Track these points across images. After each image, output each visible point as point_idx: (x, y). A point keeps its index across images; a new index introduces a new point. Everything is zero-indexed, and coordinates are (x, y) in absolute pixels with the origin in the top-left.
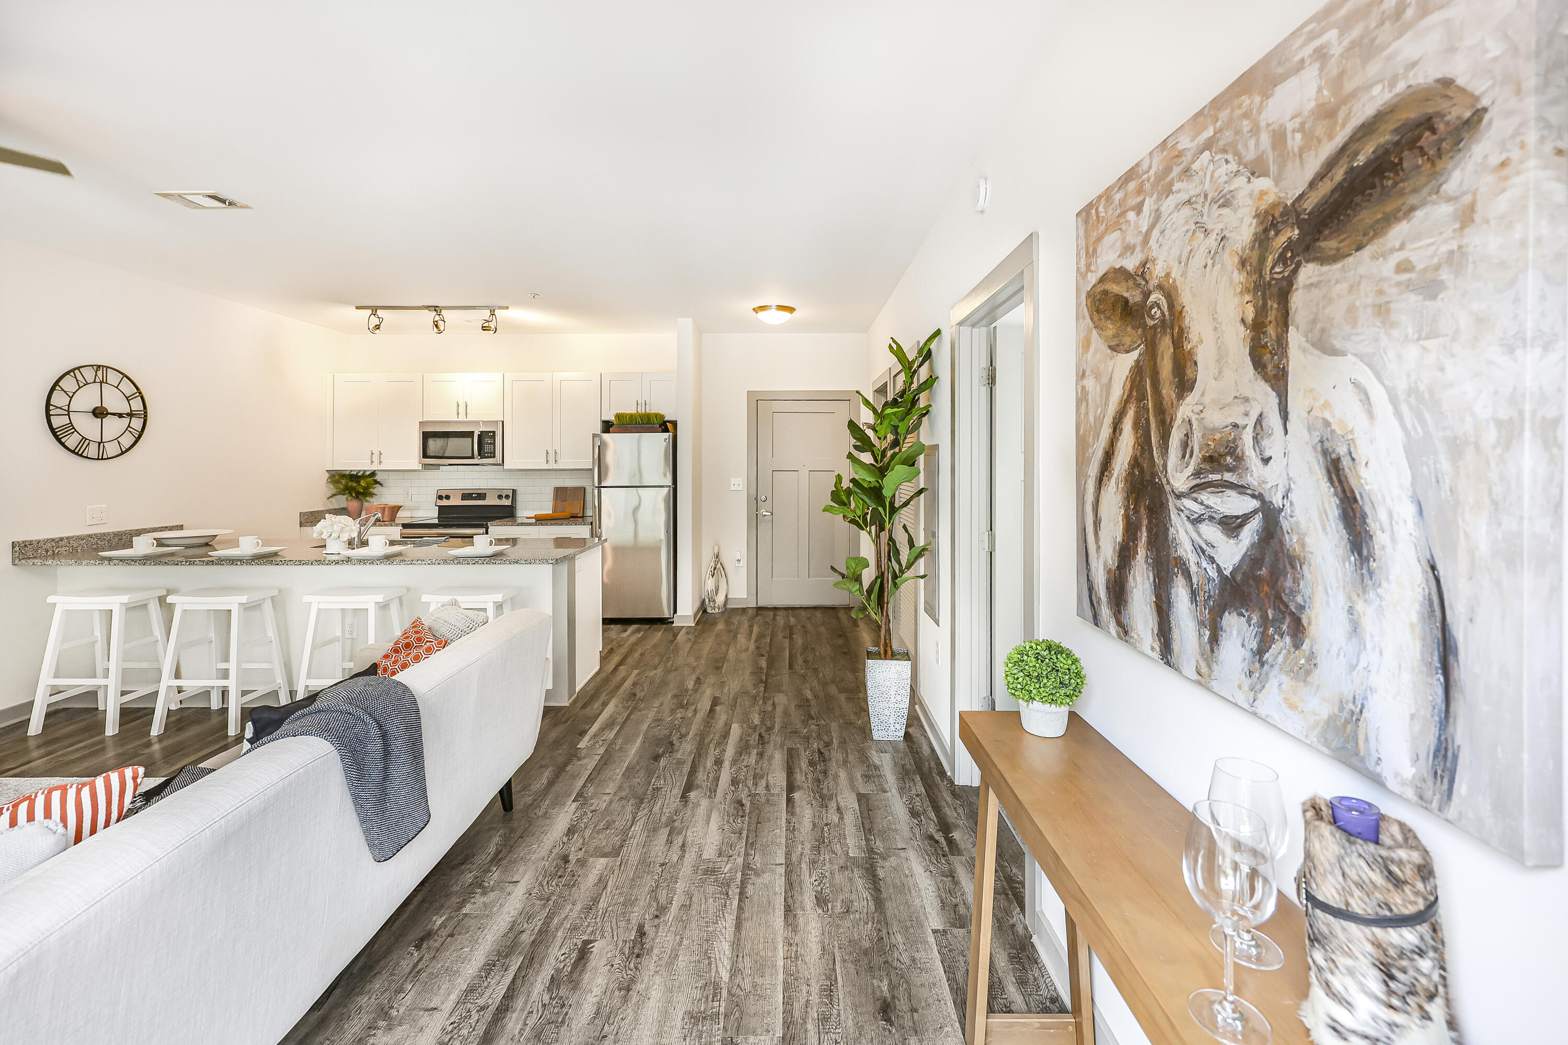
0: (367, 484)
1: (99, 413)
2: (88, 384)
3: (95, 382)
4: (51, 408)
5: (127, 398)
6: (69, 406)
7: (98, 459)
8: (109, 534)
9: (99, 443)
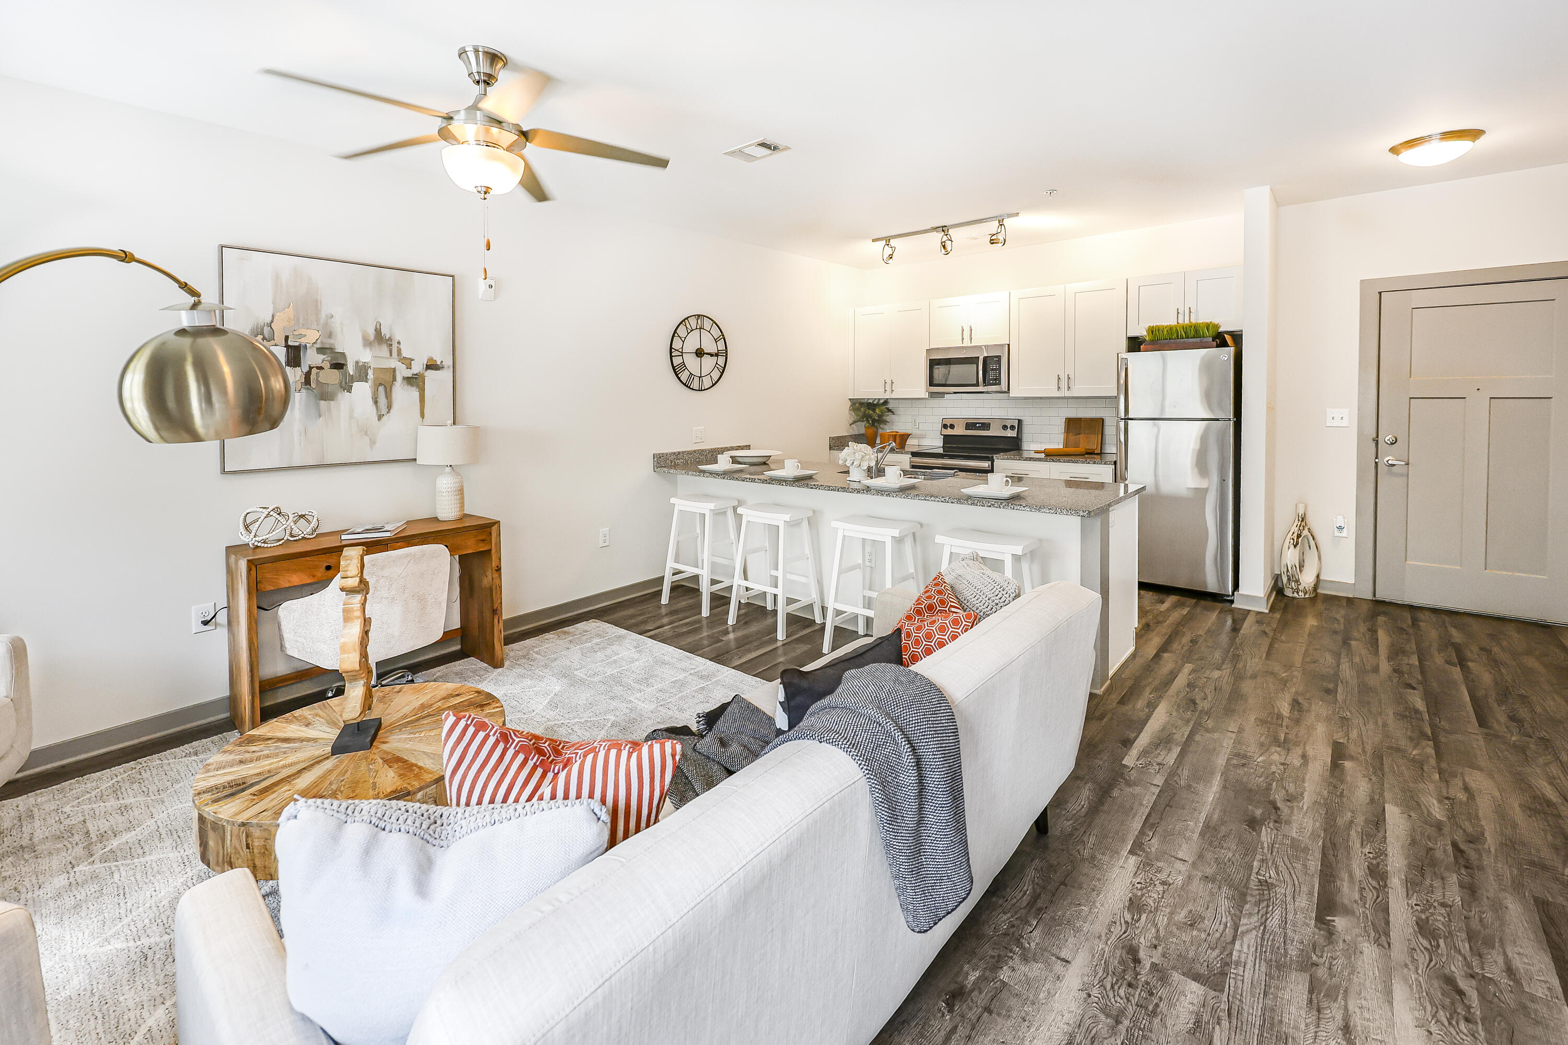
0: (882, 411)
1: (700, 353)
2: (693, 330)
3: (697, 329)
4: (673, 350)
5: (715, 340)
6: (682, 348)
7: (699, 390)
8: (705, 450)
9: (700, 378)
